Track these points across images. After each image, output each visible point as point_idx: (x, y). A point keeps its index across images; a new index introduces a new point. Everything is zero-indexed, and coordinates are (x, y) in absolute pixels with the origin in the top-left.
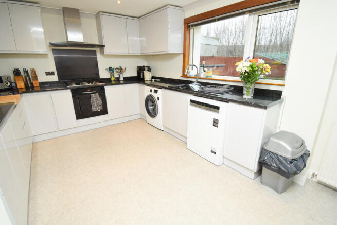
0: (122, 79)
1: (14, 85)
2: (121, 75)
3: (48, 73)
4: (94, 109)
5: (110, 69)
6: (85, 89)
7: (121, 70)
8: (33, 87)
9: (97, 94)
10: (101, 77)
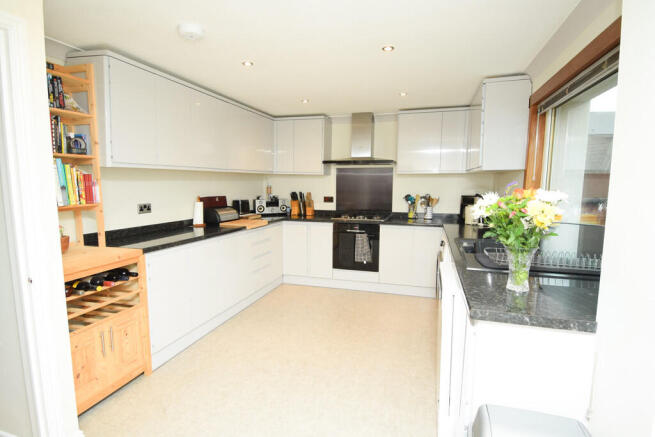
0: (429, 216)
1: (288, 210)
2: (429, 209)
3: (328, 200)
4: (358, 259)
5: (408, 198)
6: (352, 225)
7: (428, 201)
8: (305, 215)
9: (365, 236)
10: (395, 209)
